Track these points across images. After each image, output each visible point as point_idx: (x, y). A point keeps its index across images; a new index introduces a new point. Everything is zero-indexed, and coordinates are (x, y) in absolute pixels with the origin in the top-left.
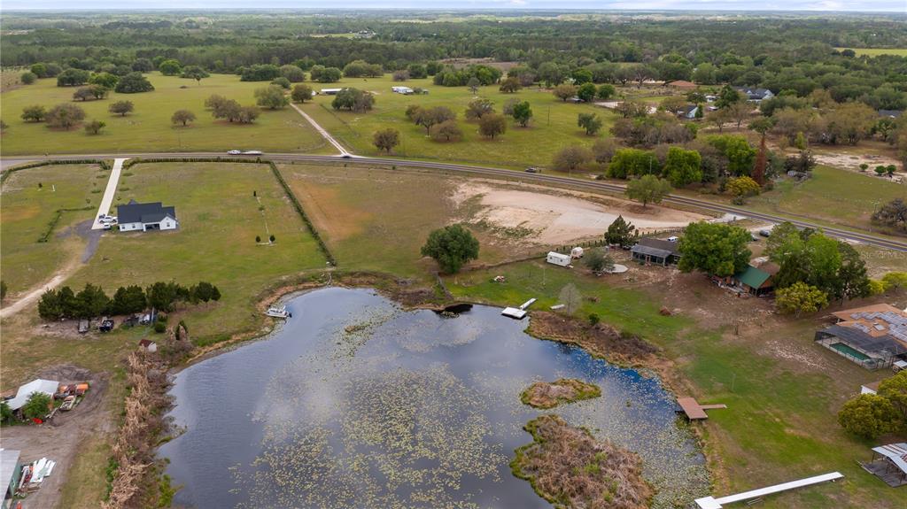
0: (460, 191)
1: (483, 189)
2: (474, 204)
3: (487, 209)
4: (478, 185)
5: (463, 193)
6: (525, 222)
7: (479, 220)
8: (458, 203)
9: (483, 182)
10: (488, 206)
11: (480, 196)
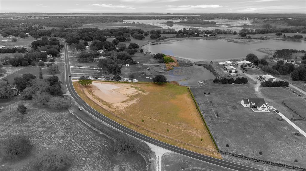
0: (127, 106)
1: (117, 105)
2: (132, 98)
3: (131, 95)
4: (115, 107)
7: (139, 92)
8: (135, 100)
10: (128, 96)
11: (123, 102)
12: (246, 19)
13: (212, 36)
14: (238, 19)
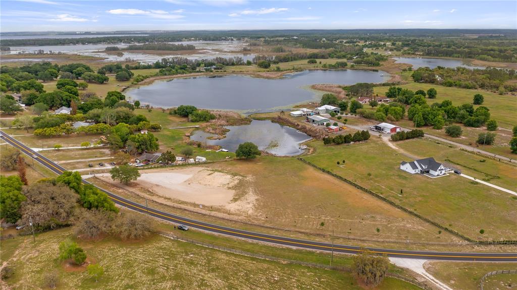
0: (251, 205)
1: (233, 207)
2: (240, 191)
3: (230, 185)
4: (237, 212)
5: (249, 203)
6: (210, 175)
7: (236, 177)
8: (251, 193)
9: (233, 214)
10: (229, 188)
11: (235, 200)
12: (232, 40)
13: (218, 69)
14: (219, 40)
